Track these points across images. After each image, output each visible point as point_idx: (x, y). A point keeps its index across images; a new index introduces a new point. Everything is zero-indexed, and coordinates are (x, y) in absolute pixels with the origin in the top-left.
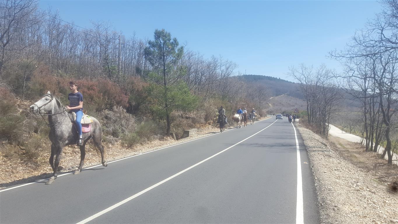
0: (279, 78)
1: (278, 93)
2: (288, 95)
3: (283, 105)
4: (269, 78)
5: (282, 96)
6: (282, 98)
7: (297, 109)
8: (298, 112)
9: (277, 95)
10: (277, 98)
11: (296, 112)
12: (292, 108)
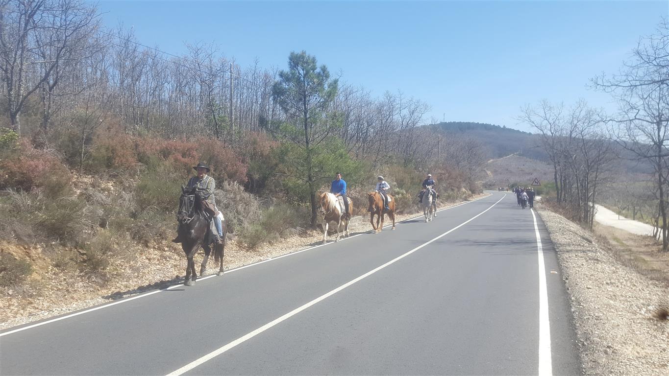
0: (504, 126)
1: (502, 151)
2: (520, 155)
3: (511, 172)
4: (486, 127)
5: (509, 158)
6: (510, 161)
7: (536, 178)
8: (539, 184)
9: (500, 156)
10: (500, 161)
11: (534, 184)
12: (528, 177)
